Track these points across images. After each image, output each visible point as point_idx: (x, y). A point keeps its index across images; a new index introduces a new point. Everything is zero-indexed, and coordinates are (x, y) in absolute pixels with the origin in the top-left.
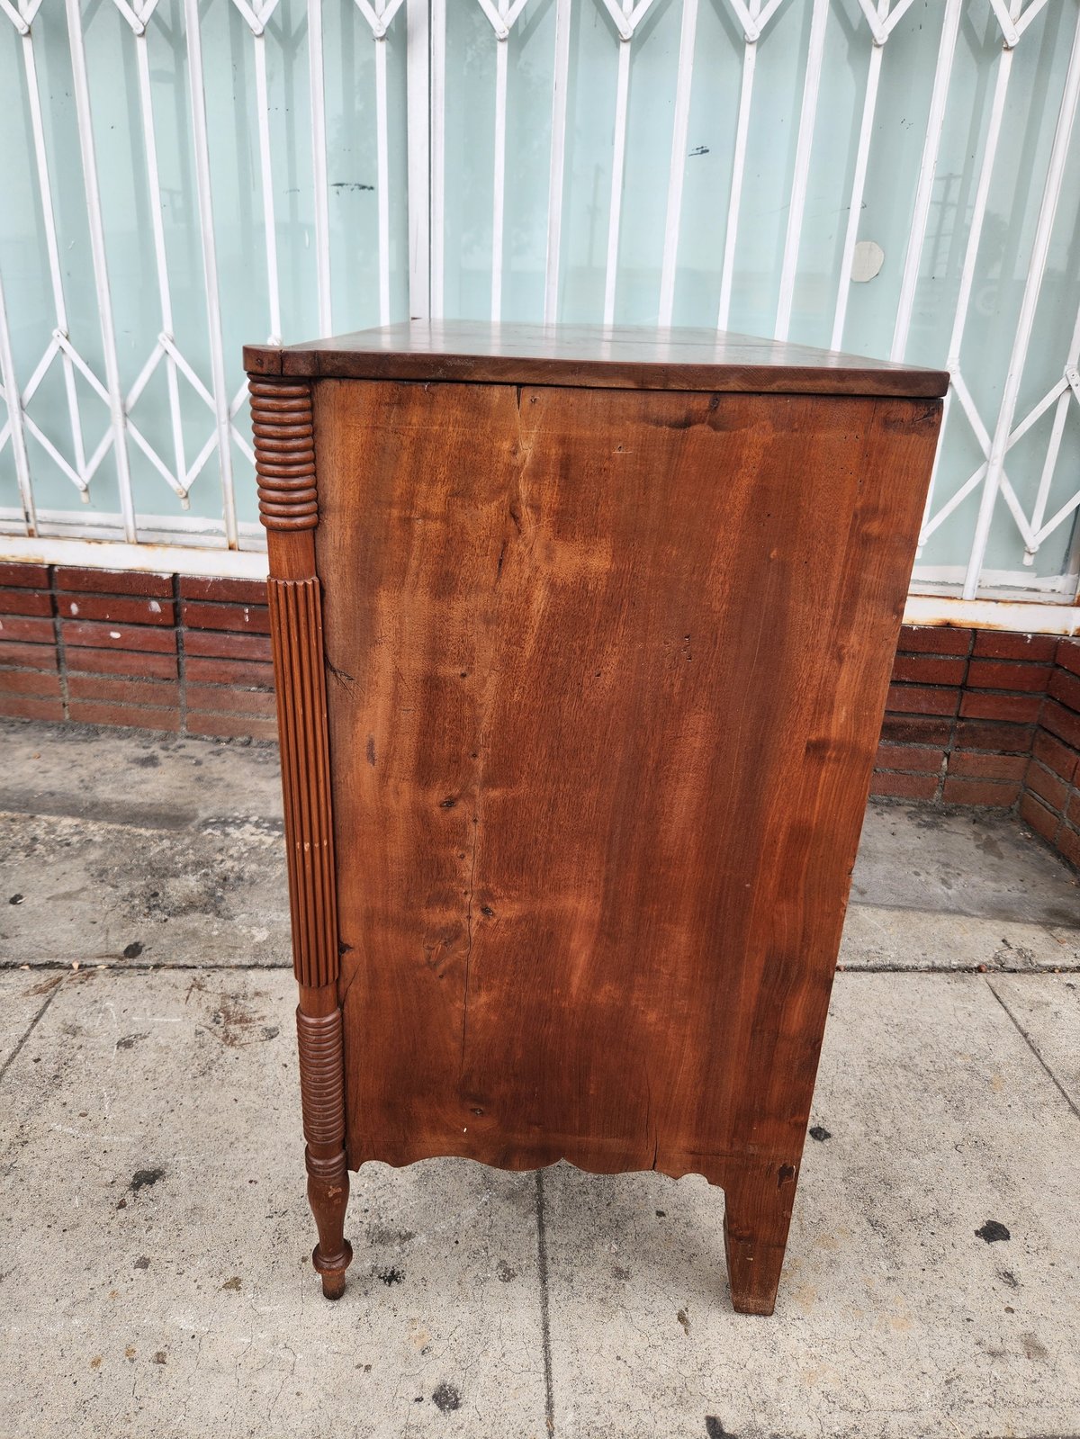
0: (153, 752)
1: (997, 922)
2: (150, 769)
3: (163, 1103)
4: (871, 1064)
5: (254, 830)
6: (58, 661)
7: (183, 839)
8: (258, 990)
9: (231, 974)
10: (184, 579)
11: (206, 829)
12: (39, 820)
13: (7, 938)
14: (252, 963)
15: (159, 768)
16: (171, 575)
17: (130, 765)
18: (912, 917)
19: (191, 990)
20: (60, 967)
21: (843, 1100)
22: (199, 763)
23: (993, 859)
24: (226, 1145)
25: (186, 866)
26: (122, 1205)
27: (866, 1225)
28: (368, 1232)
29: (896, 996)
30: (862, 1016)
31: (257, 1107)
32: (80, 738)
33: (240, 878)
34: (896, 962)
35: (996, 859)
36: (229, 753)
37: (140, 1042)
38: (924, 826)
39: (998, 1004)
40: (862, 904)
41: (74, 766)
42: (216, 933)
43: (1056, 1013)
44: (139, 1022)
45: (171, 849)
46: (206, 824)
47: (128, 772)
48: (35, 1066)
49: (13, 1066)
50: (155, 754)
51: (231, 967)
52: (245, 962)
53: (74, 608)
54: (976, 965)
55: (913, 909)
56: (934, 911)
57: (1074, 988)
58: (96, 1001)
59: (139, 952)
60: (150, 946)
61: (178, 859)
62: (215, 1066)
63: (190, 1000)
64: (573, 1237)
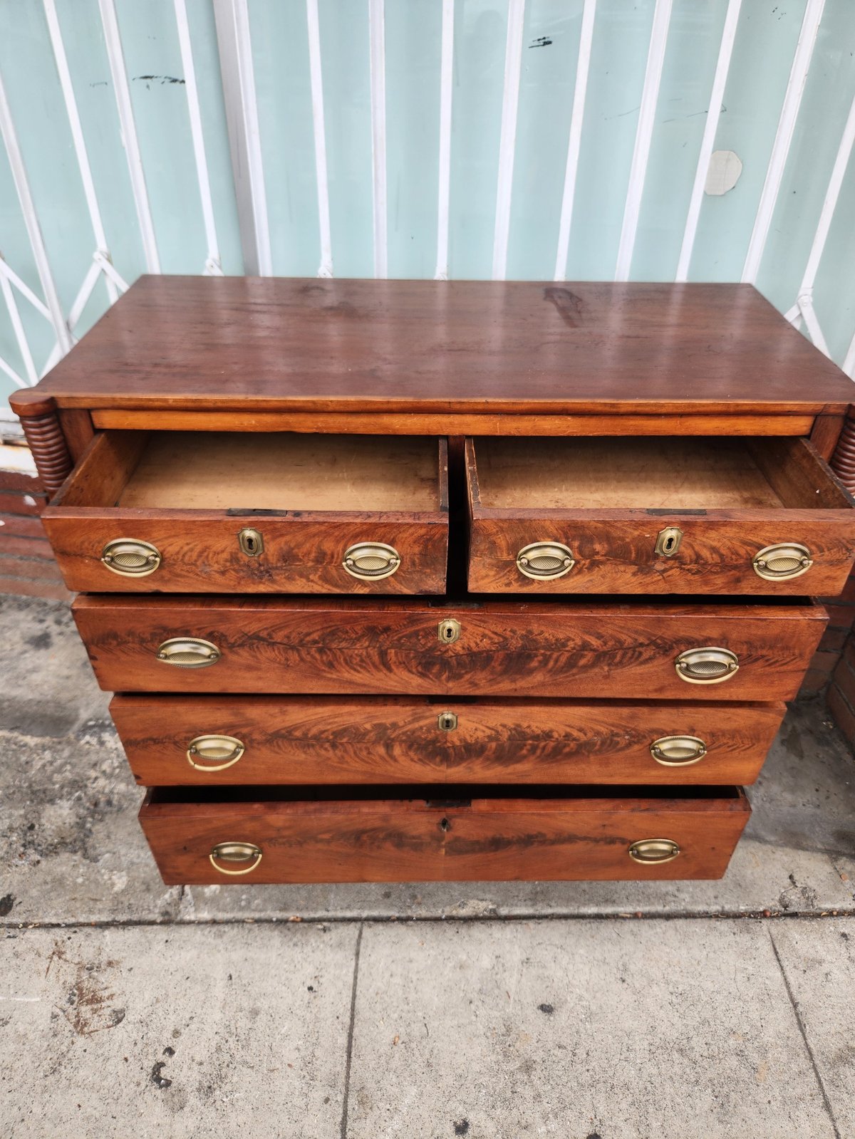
0: (47, 628)
1: (787, 850)
2: (42, 652)
4: (652, 1047)
7: (63, 750)
8: (111, 959)
9: (88, 935)
11: (84, 735)
14: (110, 920)
15: (51, 650)
17: (27, 647)
19: (52, 958)
21: (621, 1096)
23: (794, 760)
25: (62, 787)
29: (684, 951)
30: (651, 982)
31: (98, 1115)
33: (109, 803)
34: (689, 907)
35: (797, 760)
37: (2, 1028)
39: (776, 963)
42: (80, 880)
43: (827, 974)
44: (3, 1003)
45: (51, 763)
46: (86, 729)
47: (23, 656)
50: (48, 630)
51: (90, 925)
52: (104, 918)
54: (761, 909)
57: (847, 940)
59: (12, 906)
60: (21, 900)
61: (57, 777)
62: (65, 1062)
63: (50, 972)
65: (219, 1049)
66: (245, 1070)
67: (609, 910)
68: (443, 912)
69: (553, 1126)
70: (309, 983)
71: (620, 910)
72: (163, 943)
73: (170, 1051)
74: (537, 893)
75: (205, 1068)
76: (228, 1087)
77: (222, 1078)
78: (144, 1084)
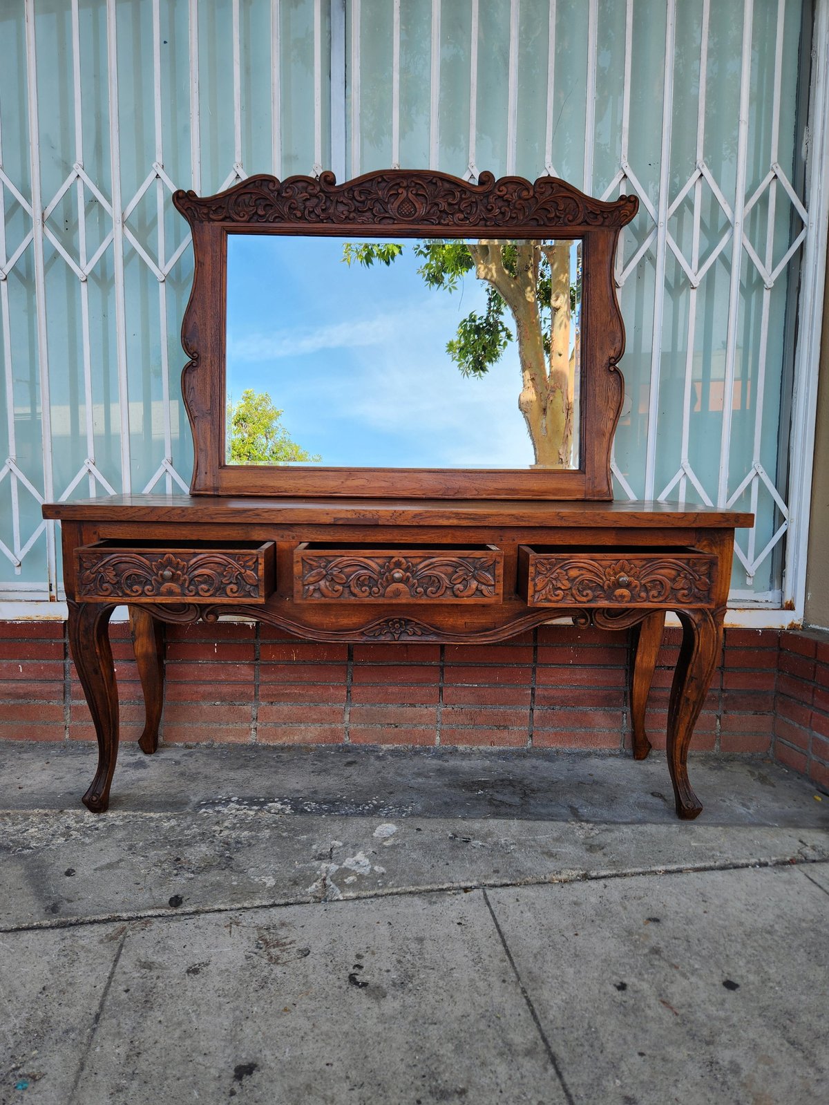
0: (139, 757)
1: (791, 829)
2: (141, 770)
3: (238, 1013)
5: (238, 806)
6: (64, 693)
7: (186, 818)
8: (283, 922)
9: (256, 913)
11: (200, 809)
12: (67, 813)
13: (72, 901)
14: (271, 903)
15: (148, 769)
17: (126, 769)
18: (733, 831)
19: (230, 926)
20: (120, 920)
21: (736, 959)
22: (178, 763)
23: (768, 788)
24: (299, 1039)
25: (194, 838)
26: (232, 1093)
27: (787, 1045)
28: (430, 1092)
31: (313, 1008)
33: (239, 843)
34: (734, 861)
35: (771, 788)
36: (198, 754)
37: (204, 968)
38: (715, 769)
39: (813, 884)
41: (81, 772)
42: (235, 883)
44: (198, 953)
45: (179, 825)
46: (200, 806)
47: (125, 773)
48: (127, 995)
49: (109, 997)
50: (142, 759)
51: (256, 907)
52: (265, 903)
54: (788, 859)
55: (731, 825)
56: (745, 825)
58: (159, 942)
59: (181, 902)
60: (188, 897)
61: (186, 832)
62: (269, 981)
63: (232, 933)
64: (585, 1078)
65: (399, 962)
66: (428, 971)
67: (674, 867)
68: (545, 878)
69: (693, 979)
70: (459, 921)
71: (682, 866)
72: (322, 912)
73: (359, 967)
74: (614, 862)
75: (393, 973)
76: (418, 982)
77: (411, 977)
78: (345, 987)
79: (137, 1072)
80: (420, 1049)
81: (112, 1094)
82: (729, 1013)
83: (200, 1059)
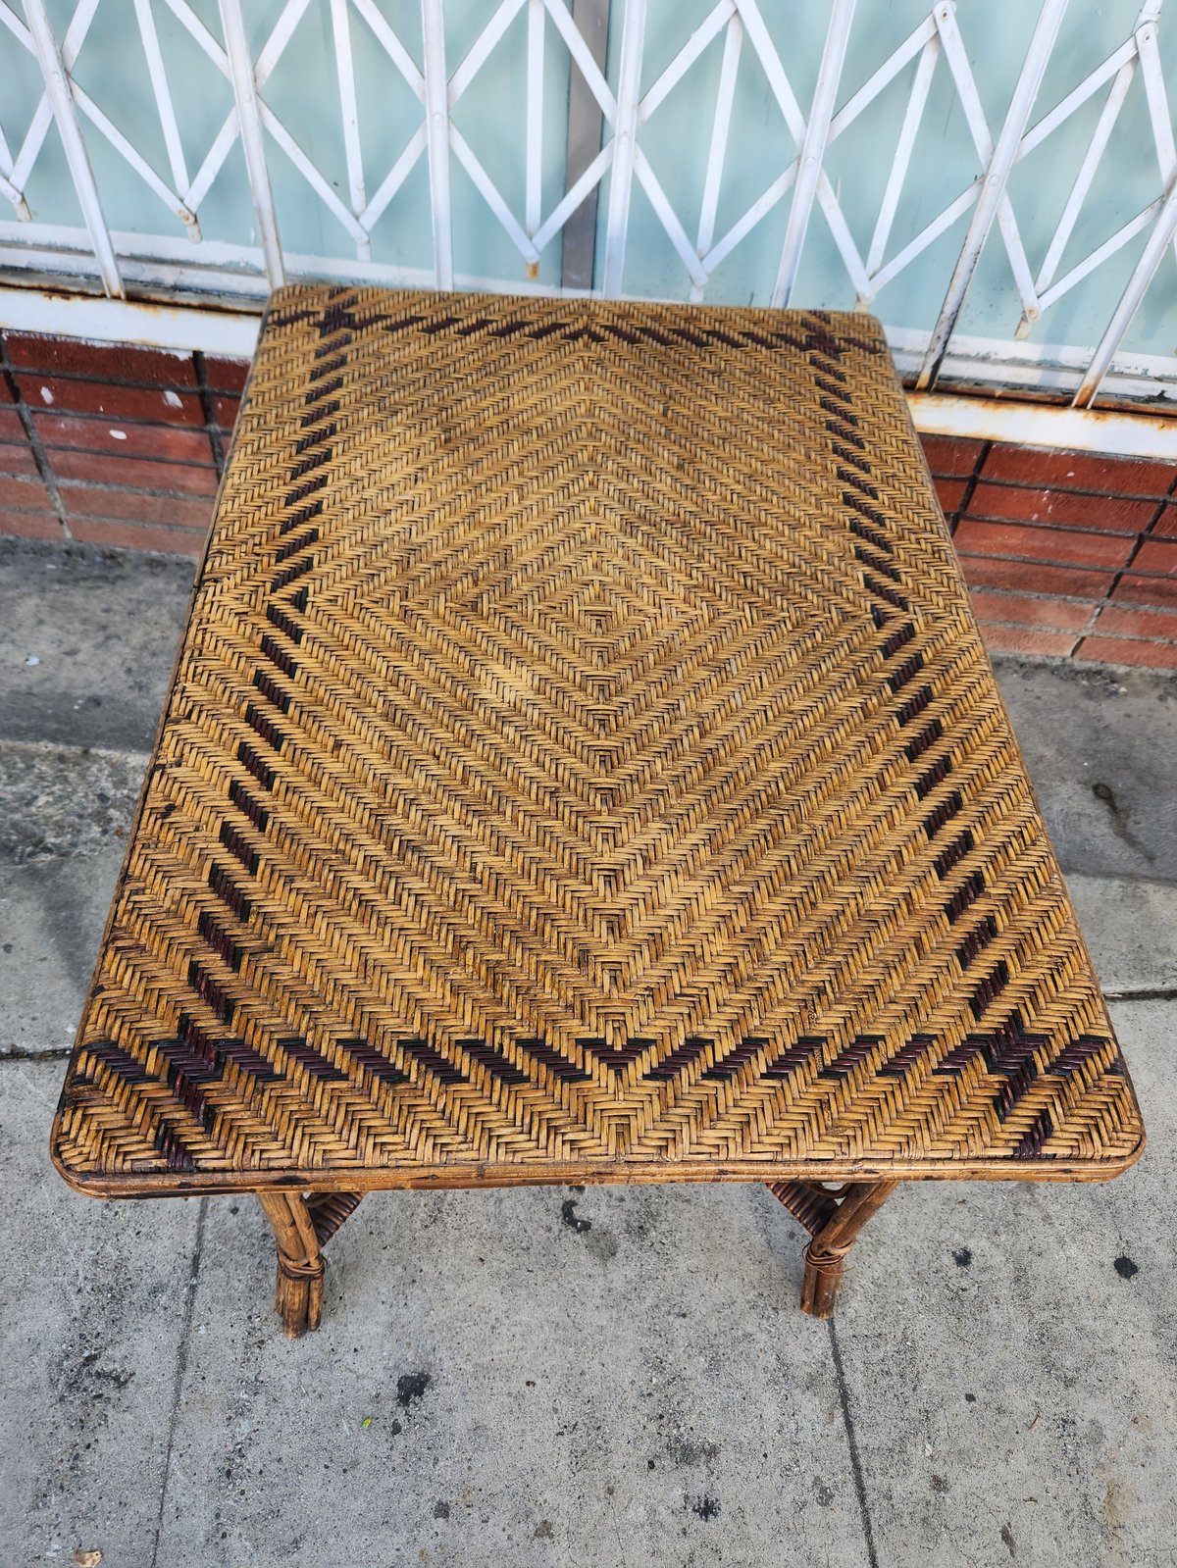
3: (399, 1269)
6: (39, 467)
10: (212, 362)
12: (96, 759)
16: (191, 355)
21: (1147, 1213)
24: (488, 1331)
26: (396, 1429)
31: (508, 1269)
32: (96, 572)
40: (1155, 880)
41: (108, 638)
48: (235, 1220)
49: (209, 1223)
53: (47, 395)
62: (445, 1207)
64: (884, 1438)
66: (681, 1206)
69: (1071, 1250)
75: (628, 1205)
76: (665, 1227)
77: (653, 1216)
78: (556, 1228)
79: (260, 1379)
80: (659, 1366)
81: (230, 1418)
82: (1110, 1325)
83: (349, 1358)
